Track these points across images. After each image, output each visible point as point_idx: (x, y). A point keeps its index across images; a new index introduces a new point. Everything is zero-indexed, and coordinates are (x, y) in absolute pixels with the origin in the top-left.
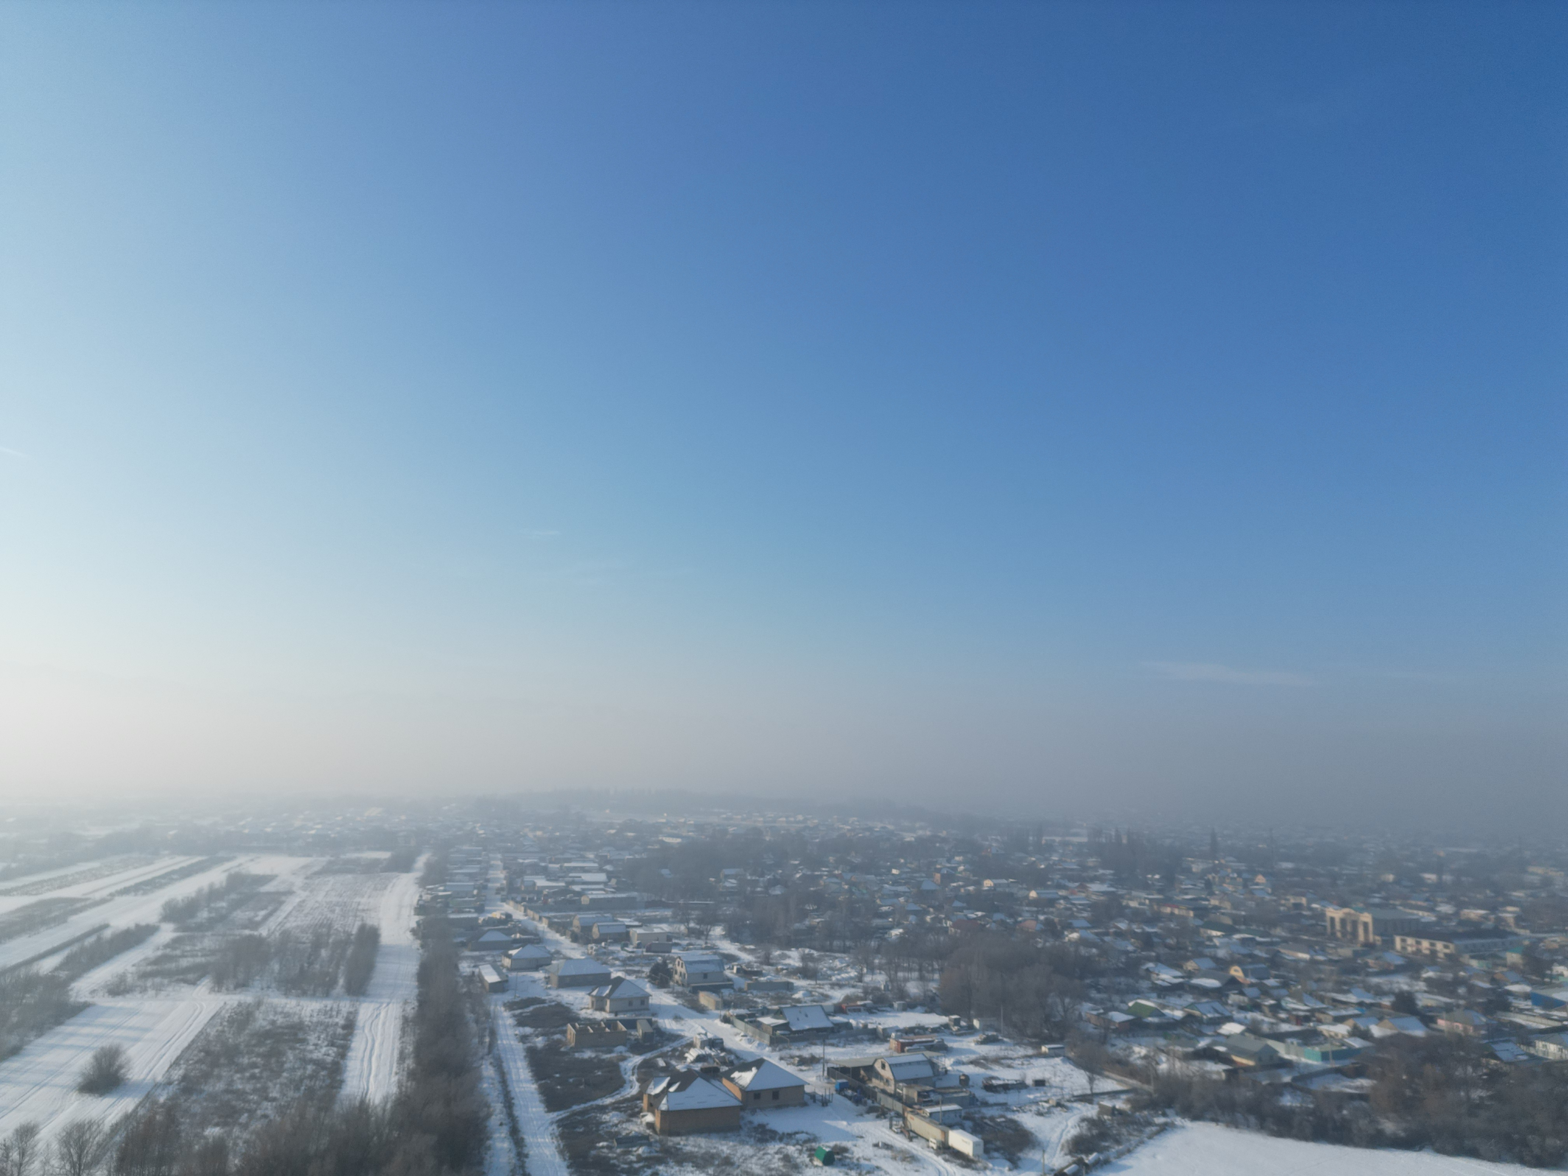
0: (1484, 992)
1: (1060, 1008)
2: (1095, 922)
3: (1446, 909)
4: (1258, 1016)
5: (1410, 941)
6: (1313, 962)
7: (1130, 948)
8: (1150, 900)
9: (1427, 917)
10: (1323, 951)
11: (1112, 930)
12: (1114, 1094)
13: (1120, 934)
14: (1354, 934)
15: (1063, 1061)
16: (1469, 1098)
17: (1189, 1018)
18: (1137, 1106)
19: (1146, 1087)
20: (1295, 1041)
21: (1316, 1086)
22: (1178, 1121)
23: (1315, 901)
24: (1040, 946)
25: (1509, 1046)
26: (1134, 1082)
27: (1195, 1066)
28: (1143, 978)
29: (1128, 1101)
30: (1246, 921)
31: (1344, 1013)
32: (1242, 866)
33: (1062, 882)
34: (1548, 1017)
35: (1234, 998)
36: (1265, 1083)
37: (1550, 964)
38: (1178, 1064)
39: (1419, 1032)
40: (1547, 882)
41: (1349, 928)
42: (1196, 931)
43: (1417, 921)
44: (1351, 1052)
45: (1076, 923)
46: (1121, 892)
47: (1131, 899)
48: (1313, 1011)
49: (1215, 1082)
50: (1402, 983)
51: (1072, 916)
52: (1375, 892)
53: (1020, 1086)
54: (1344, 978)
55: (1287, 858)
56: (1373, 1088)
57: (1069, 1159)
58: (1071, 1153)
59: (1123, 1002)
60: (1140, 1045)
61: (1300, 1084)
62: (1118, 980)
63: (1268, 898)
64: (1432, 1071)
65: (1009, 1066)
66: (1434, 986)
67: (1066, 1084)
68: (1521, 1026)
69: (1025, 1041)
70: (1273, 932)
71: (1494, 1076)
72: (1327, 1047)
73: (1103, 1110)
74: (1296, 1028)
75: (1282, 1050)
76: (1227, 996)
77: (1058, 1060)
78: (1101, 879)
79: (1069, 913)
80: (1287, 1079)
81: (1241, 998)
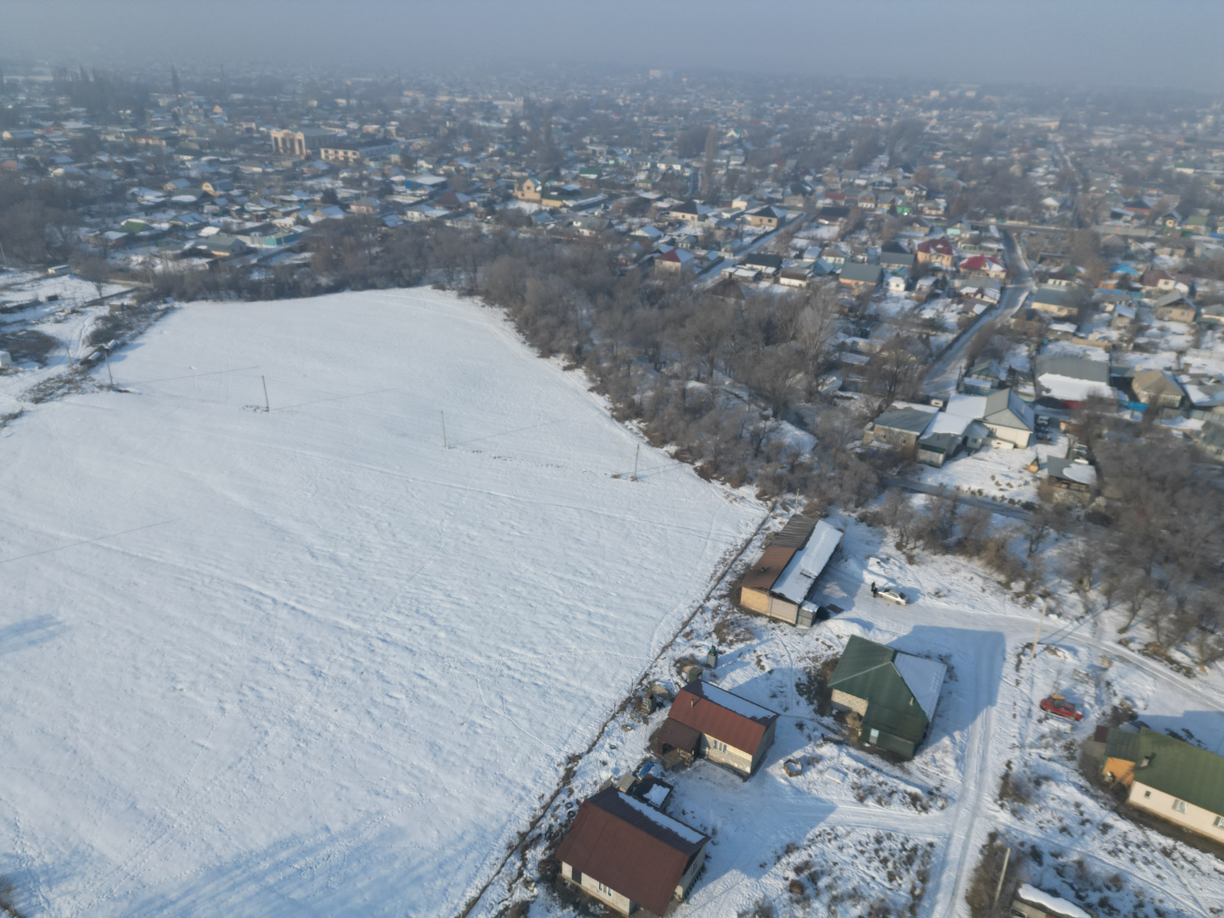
0: (378, 183)
1: (59, 235)
2: (76, 157)
3: (353, 125)
4: (228, 219)
5: (331, 151)
6: (264, 173)
7: (115, 177)
8: (126, 133)
9: (341, 133)
10: (271, 163)
11: (94, 163)
12: (121, 295)
13: (102, 166)
14: (293, 149)
15: (71, 277)
16: (370, 253)
17: (175, 228)
18: (141, 300)
19: (147, 285)
20: (257, 234)
21: (275, 262)
22: (177, 304)
23: (262, 125)
24: (26, 183)
25: (393, 217)
26: (136, 283)
27: (184, 263)
28: (130, 201)
29: (134, 298)
30: (211, 145)
31: (289, 209)
32: (202, 99)
33: (36, 121)
34: (414, 195)
35: (208, 208)
36: (238, 266)
37: (415, 160)
38: (170, 264)
39: (339, 216)
40: (415, 102)
41: (288, 145)
42: (170, 157)
43: (335, 136)
44: (297, 236)
45: (58, 160)
46: (97, 128)
47: (108, 133)
48: (268, 210)
49: (201, 272)
50: (327, 183)
51: (53, 153)
52: (304, 115)
53: (35, 304)
54: (288, 184)
55: (237, 91)
56: (313, 258)
57: (91, 349)
58: (91, 344)
59: (115, 222)
60: (136, 254)
61: (263, 263)
62: (108, 205)
63: (225, 125)
64: (349, 240)
65: (20, 290)
66: (349, 183)
67: (76, 295)
68: (400, 203)
69: (31, 267)
70: (232, 153)
71: (385, 237)
72: (280, 235)
73: (113, 308)
74: (257, 224)
75: (249, 241)
76: (203, 207)
77: (66, 278)
78: (75, 117)
79: (49, 150)
80: (254, 261)
81: (214, 207)
